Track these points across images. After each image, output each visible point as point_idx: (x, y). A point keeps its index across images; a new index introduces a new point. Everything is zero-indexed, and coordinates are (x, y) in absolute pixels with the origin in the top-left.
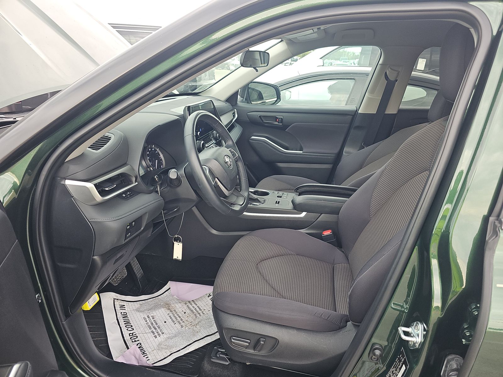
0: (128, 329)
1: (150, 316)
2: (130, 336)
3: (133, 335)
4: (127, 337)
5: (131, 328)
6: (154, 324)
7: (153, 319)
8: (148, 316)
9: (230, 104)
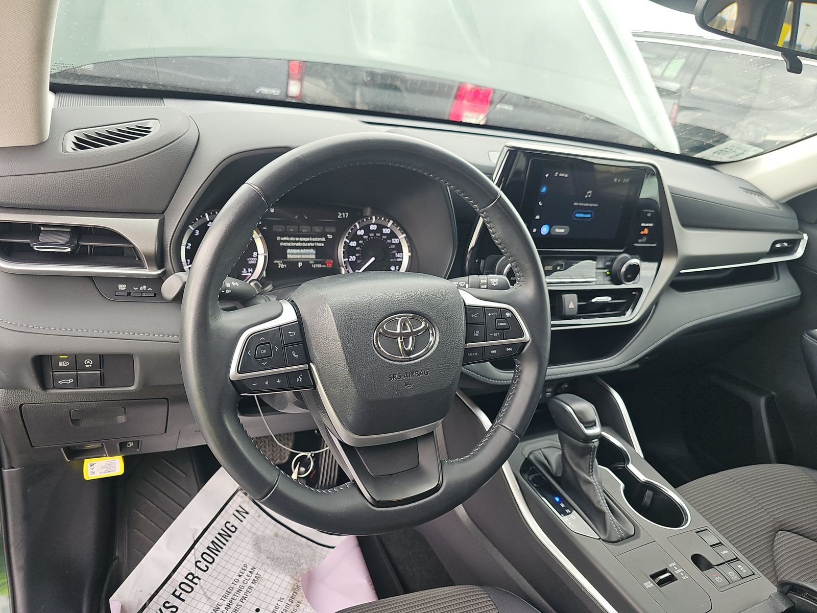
0: (200, 562)
1: (256, 571)
2: (186, 578)
3: (191, 581)
4: (179, 577)
5: (208, 565)
6: (242, 594)
7: (254, 582)
8: (253, 568)
9: (794, 215)
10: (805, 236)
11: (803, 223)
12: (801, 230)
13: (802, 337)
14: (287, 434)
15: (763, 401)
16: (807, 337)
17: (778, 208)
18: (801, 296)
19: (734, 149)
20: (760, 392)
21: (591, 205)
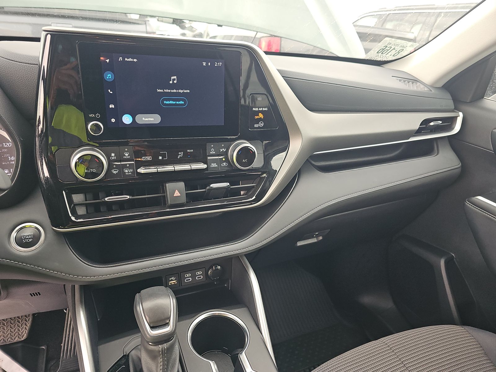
9: (448, 96)
10: (461, 114)
11: (458, 103)
12: (457, 109)
13: (464, 204)
14: (25, 316)
15: (442, 262)
16: (468, 204)
17: (431, 91)
18: (462, 166)
19: (393, 47)
20: (440, 253)
21: (181, 91)
